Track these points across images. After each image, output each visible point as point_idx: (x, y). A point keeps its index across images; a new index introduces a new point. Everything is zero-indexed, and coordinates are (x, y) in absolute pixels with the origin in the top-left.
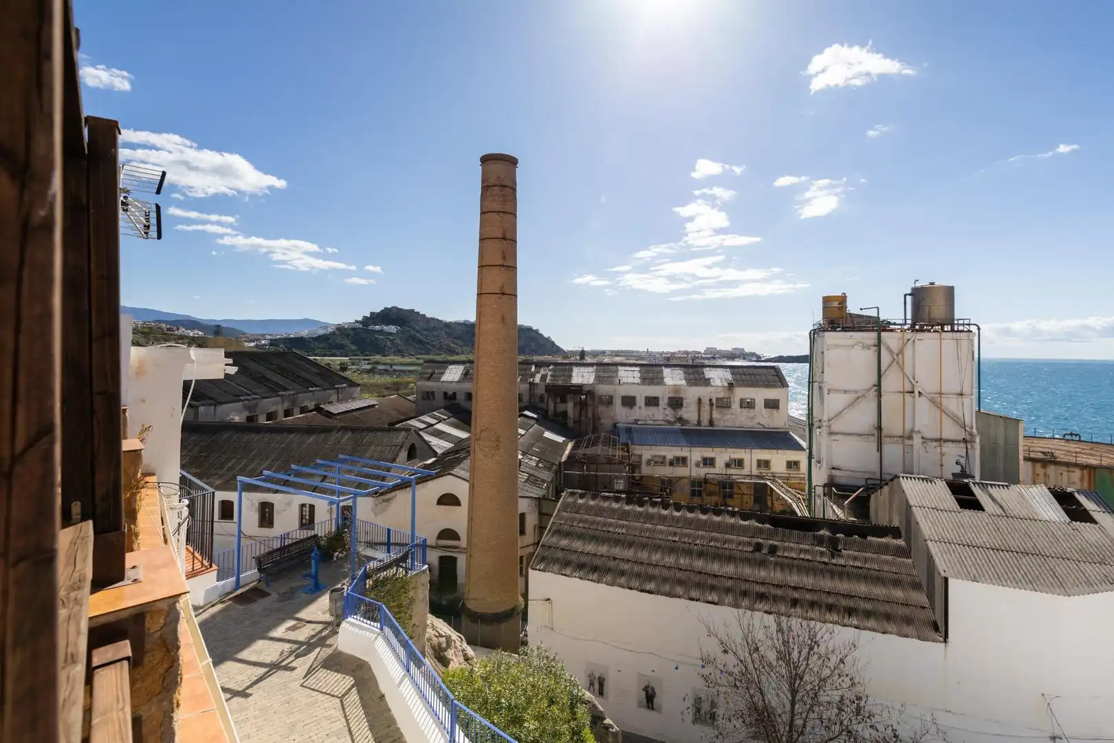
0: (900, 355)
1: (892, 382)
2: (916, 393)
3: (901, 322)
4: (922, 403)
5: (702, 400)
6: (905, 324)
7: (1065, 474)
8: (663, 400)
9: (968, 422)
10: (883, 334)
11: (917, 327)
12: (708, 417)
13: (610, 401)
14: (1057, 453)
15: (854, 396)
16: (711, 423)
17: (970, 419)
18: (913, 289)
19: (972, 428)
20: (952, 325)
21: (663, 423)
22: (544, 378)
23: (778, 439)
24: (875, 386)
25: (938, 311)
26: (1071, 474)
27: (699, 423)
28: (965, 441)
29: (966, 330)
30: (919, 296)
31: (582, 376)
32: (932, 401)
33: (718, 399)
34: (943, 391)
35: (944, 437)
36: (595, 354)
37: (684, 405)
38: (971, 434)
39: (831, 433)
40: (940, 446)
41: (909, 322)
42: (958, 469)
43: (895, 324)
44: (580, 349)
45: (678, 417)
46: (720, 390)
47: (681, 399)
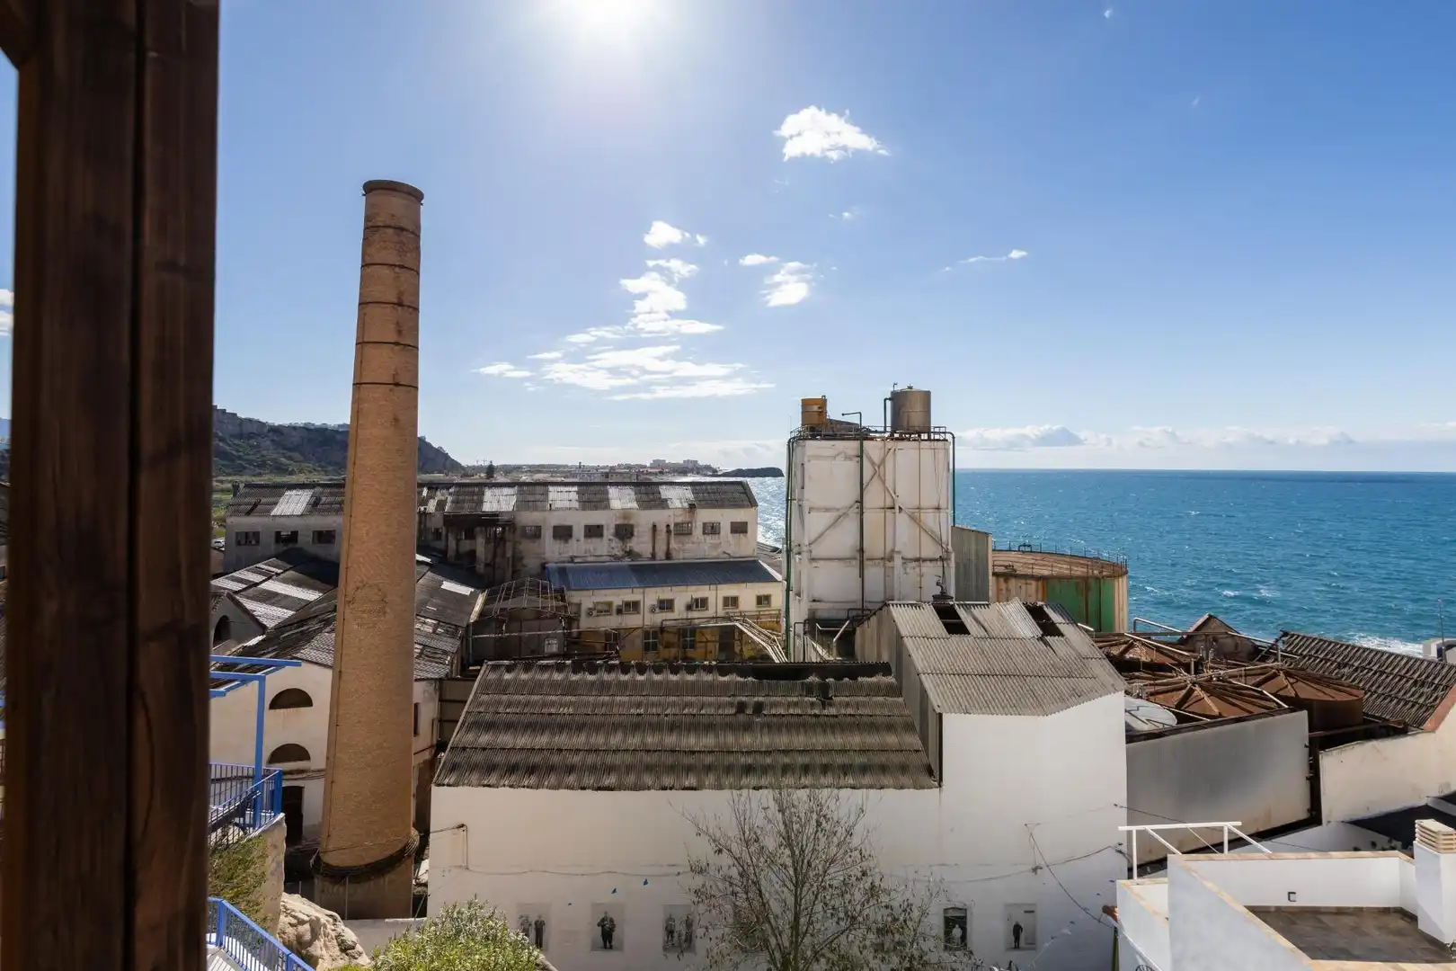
0: (882, 467)
1: (874, 498)
2: (897, 510)
3: (882, 429)
4: (902, 519)
5: (658, 528)
6: (885, 432)
7: (1024, 587)
8: (608, 529)
9: (944, 539)
10: (865, 443)
11: (896, 435)
12: (664, 548)
13: (536, 533)
14: (1016, 566)
15: (835, 514)
16: (668, 555)
17: (946, 536)
18: (893, 393)
19: (948, 545)
20: (929, 433)
21: (608, 559)
22: (441, 505)
23: (747, 570)
24: (857, 502)
25: (916, 420)
26: (1029, 586)
27: (653, 556)
28: (941, 559)
29: (942, 438)
30: (899, 401)
31: (497, 501)
32: (912, 517)
33: (676, 525)
34: (923, 505)
35: (924, 555)
36: (508, 470)
37: (635, 533)
38: (947, 551)
39: (813, 560)
40: (920, 566)
41: (889, 429)
42: (938, 591)
43: (876, 432)
44: (487, 464)
45: (628, 549)
46: (680, 512)
47: (632, 527)
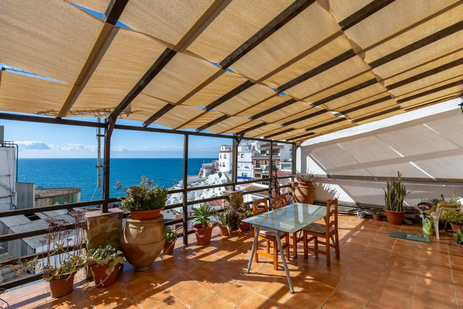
7: (44, 202)
9: (12, 187)
14: (40, 195)
20: (3, 144)
26: (46, 201)
28: (10, 196)
29: (10, 146)
34: (0, 174)
38: (13, 192)
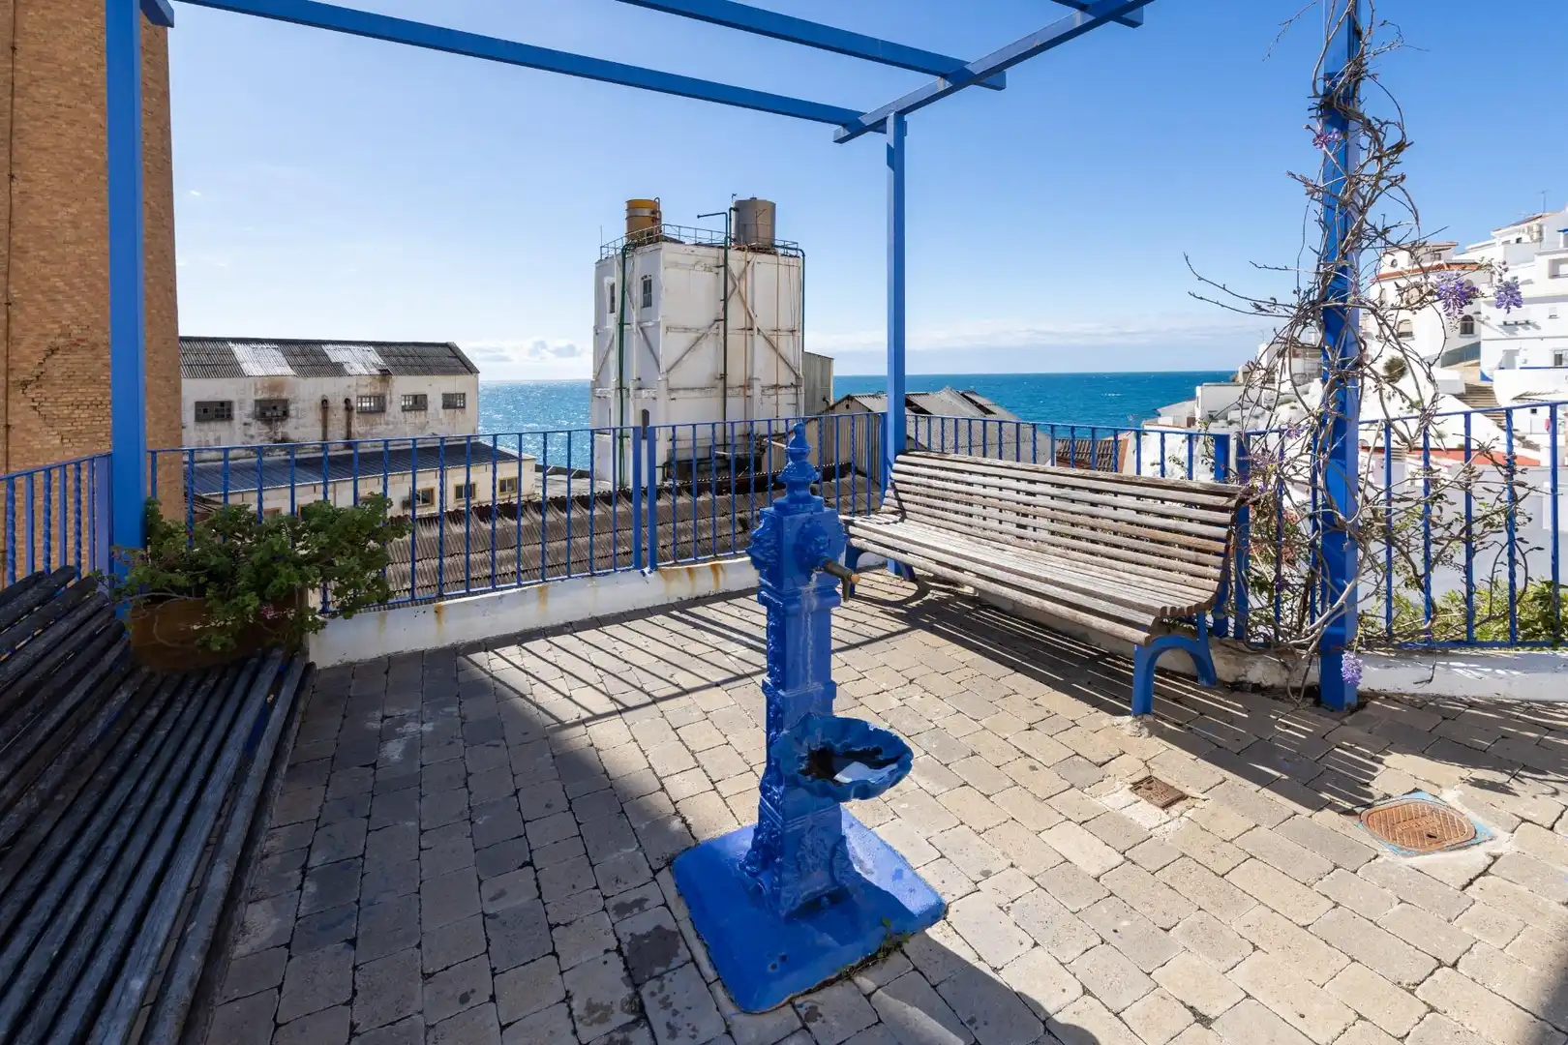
4: (760, 342)
5: (331, 403)
8: (241, 407)
12: (344, 433)
16: (351, 442)
21: (243, 453)
27: (325, 445)
33: (359, 399)
45: (279, 437)
46: (369, 380)
47: (285, 403)
